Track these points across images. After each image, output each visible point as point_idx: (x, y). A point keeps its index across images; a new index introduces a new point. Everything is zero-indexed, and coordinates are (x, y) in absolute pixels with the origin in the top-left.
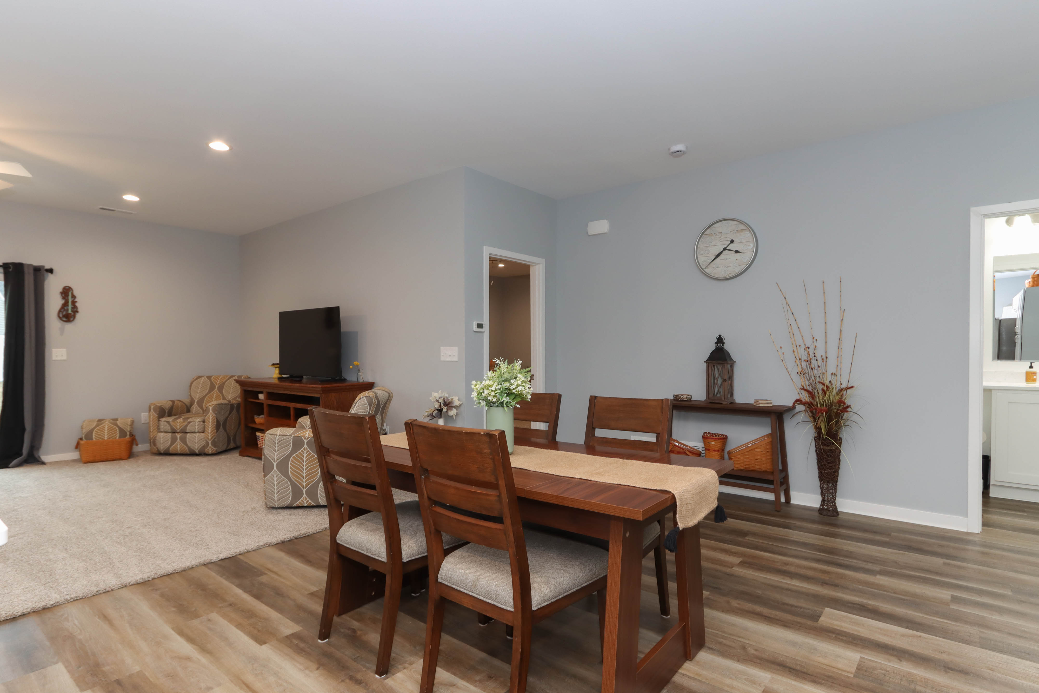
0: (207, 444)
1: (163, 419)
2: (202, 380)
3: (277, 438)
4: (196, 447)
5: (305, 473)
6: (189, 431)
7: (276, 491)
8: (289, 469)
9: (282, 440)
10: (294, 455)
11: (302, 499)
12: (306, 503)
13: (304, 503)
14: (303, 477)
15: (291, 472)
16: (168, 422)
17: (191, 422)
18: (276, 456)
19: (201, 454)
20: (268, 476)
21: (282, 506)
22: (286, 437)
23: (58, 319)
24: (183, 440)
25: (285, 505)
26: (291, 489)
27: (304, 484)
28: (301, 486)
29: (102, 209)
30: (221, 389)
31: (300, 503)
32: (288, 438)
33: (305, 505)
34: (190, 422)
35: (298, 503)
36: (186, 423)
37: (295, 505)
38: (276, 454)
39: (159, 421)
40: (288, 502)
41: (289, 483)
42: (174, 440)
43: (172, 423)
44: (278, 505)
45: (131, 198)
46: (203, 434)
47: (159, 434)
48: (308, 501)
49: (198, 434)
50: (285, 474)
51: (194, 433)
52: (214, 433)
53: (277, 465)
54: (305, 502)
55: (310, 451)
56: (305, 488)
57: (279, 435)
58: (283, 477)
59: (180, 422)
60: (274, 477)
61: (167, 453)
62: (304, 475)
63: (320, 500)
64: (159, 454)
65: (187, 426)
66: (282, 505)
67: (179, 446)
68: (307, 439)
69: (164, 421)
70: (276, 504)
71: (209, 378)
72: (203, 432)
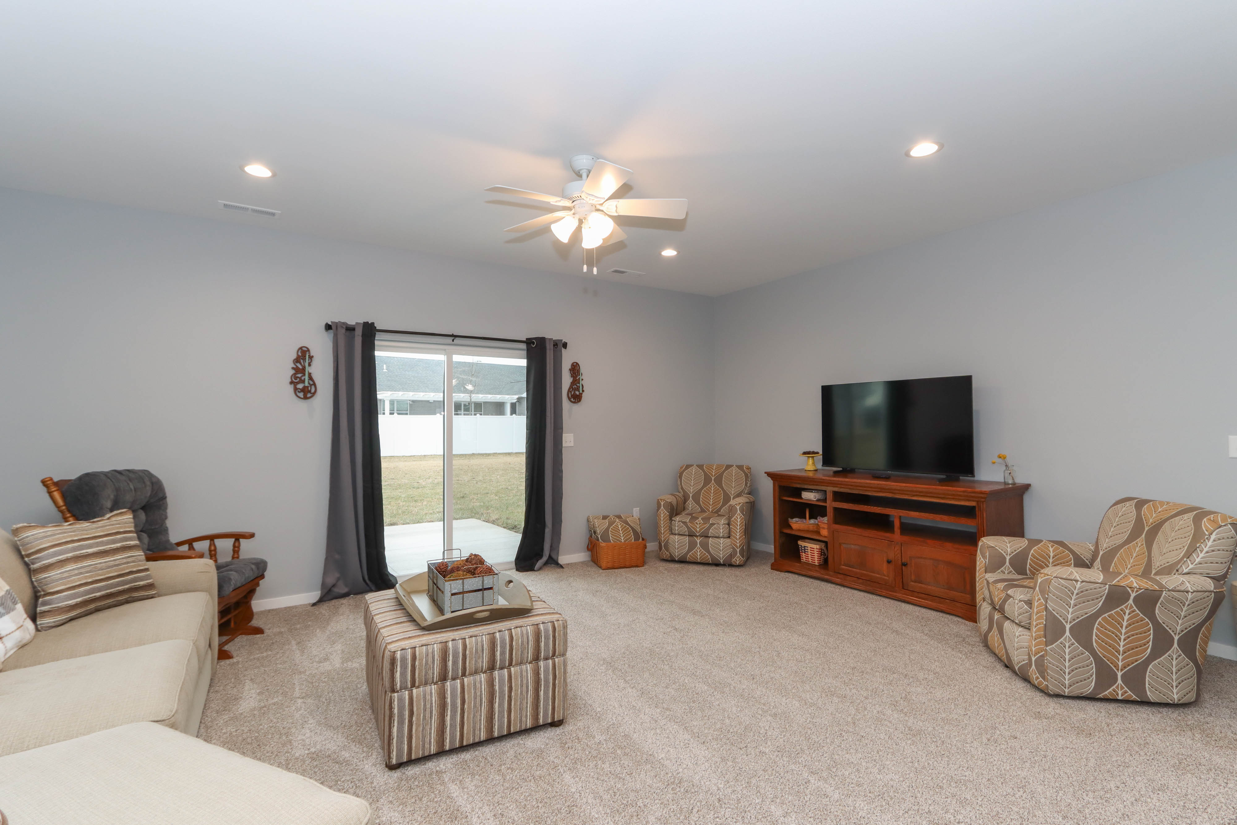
0: (735, 551)
1: (678, 518)
2: (694, 469)
3: (1078, 585)
4: (721, 556)
5: (1124, 646)
6: (712, 535)
7: (1067, 671)
8: (1094, 637)
9: (1087, 590)
10: (1106, 615)
11: (1114, 687)
12: (1122, 695)
13: (1118, 695)
14: (1118, 652)
15: (1096, 641)
16: (684, 523)
17: (715, 524)
18: (1070, 613)
19: (728, 564)
20: (1055, 644)
21: (1076, 695)
22: (1093, 586)
23: (567, 399)
24: (705, 546)
25: (1082, 694)
26: (1094, 669)
27: (1120, 664)
28: (1115, 667)
29: (616, 271)
30: (719, 480)
31: (1109, 693)
32: (1100, 588)
33: (1120, 697)
34: (713, 524)
35: (1106, 693)
36: (707, 525)
37: (1101, 696)
38: (1071, 610)
39: (671, 519)
40: (1089, 688)
41: (1092, 659)
42: (692, 546)
43: (689, 524)
44: (1069, 692)
45: (669, 253)
46: (728, 540)
47: (672, 536)
48: (1126, 692)
49: (722, 539)
50: (1087, 645)
51: (718, 537)
52: (743, 539)
53: (1071, 629)
54: (1120, 693)
55: (1138, 611)
56: (1122, 670)
57: (1082, 582)
58: (1081, 648)
59: (700, 524)
60: (1065, 647)
61: (682, 561)
62: (1121, 649)
63: (1148, 693)
64: (672, 560)
65: (709, 528)
66: (1076, 693)
67: (698, 553)
68: (1137, 591)
69: (679, 522)
70: (1067, 690)
71: (700, 467)
72: (729, 537)
